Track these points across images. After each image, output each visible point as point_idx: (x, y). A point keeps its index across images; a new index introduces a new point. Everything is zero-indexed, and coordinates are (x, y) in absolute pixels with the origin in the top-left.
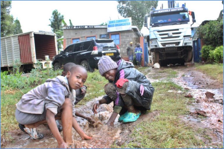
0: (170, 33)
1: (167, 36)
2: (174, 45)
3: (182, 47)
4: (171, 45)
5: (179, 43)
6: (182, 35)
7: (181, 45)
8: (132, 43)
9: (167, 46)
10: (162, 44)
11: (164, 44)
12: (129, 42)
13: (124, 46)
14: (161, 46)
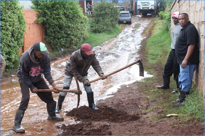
0: (146, 3)
1: (144, 5)
2: (147, 9)
3: (150, 10)
4: (146, 9)
5: (149, 8)
6: (150, 5)
7: (149, 9)
8: (129, 3)
9: (144, 9)
10: (142, 8)
11: (143, 8)
12: (128, 2)
13: (125, 4)
14: (142, 9)
